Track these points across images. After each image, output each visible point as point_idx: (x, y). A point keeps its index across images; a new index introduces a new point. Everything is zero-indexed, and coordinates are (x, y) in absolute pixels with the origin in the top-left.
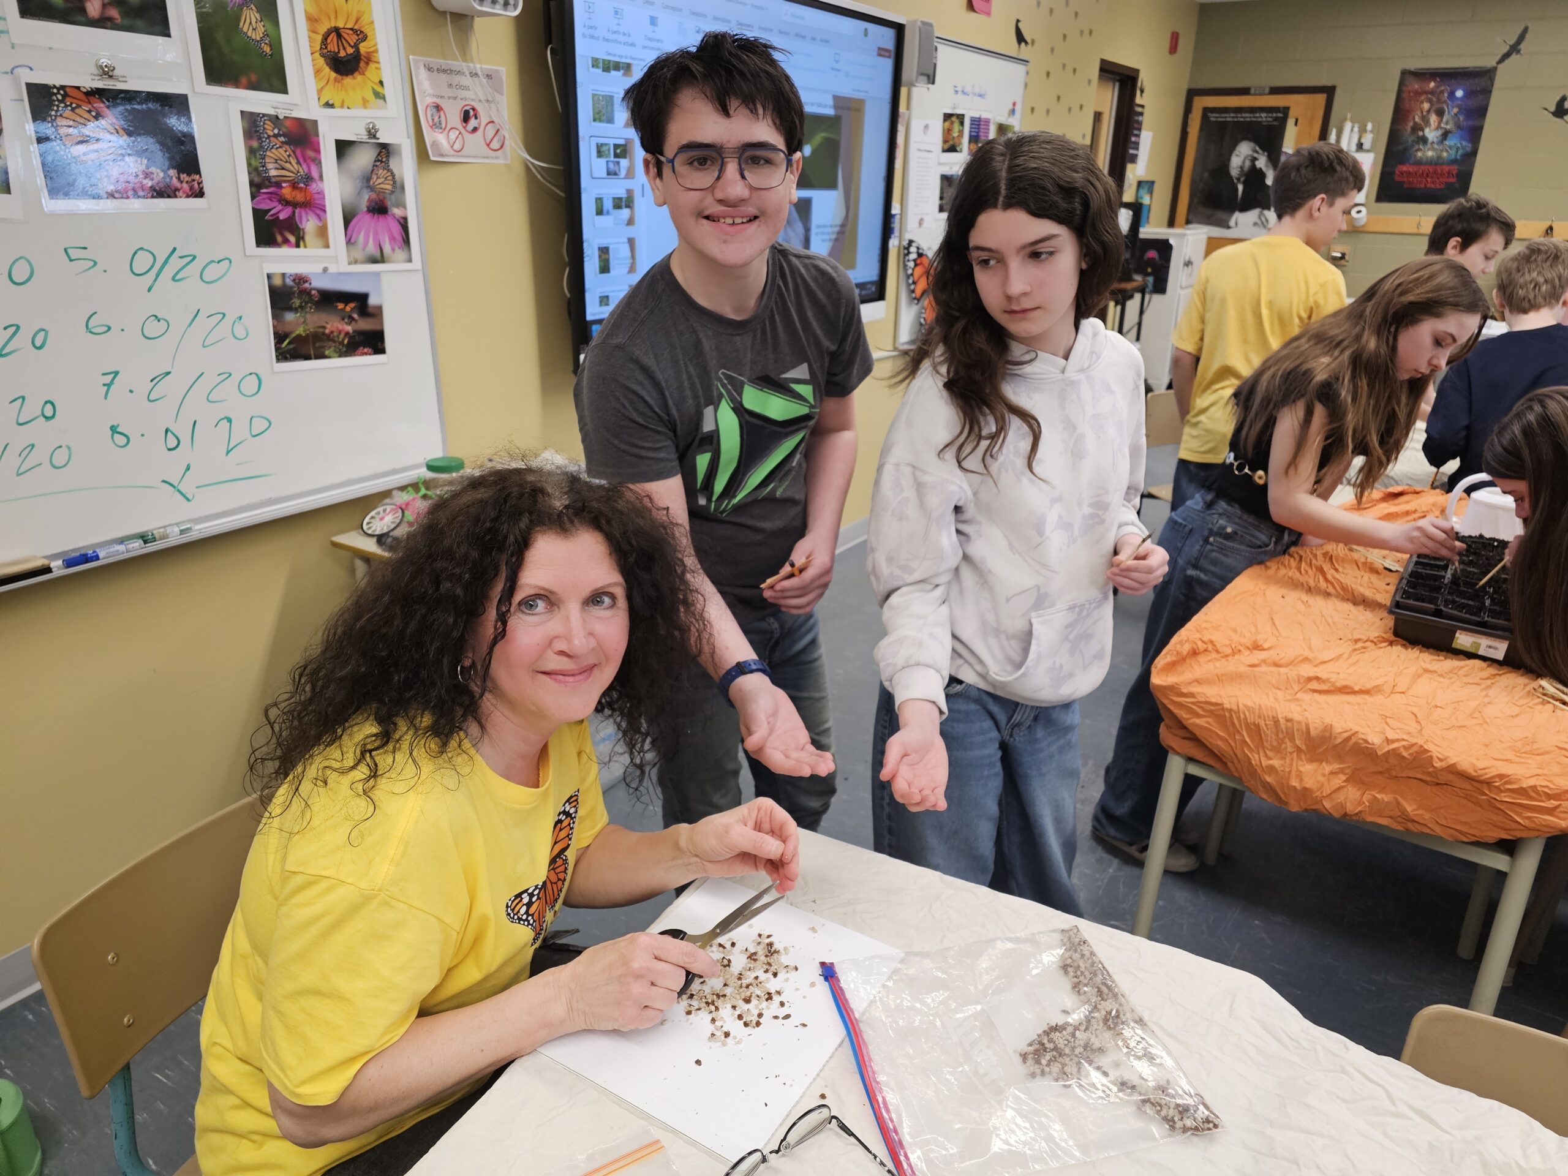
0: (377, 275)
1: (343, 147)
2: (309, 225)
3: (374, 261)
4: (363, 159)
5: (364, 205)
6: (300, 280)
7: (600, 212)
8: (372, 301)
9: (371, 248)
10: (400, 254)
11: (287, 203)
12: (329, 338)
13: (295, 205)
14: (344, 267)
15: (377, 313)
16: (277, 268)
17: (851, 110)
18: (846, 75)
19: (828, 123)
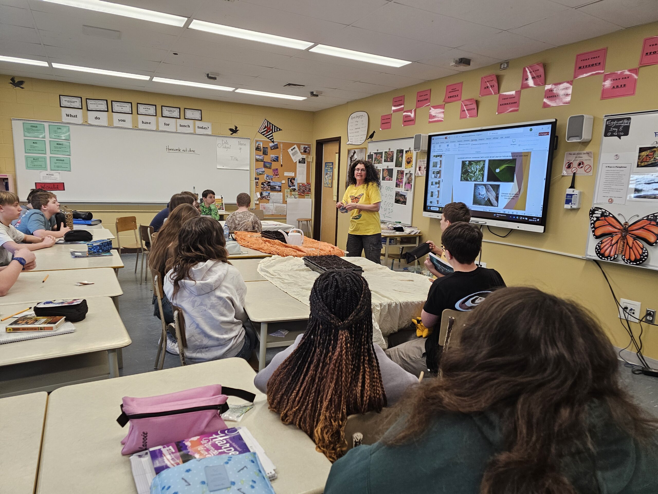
0: (407, 193)
1: (406, 174)
2: (401, 185)
3: (407, 191)
4: (408, 175)
5: (407, 182)
6: (399, 192)
7: (432, 185)
8: (406, 197)
9: (407, 189)
10: (410, 190)
11: (399, 182)
12: (400, 201)
13: (400, 182)
14: (403, 191)
15: (406, 199)
16: (397, 190)
17: (522, 156)
18: (519, 145)
19: (509, 161)
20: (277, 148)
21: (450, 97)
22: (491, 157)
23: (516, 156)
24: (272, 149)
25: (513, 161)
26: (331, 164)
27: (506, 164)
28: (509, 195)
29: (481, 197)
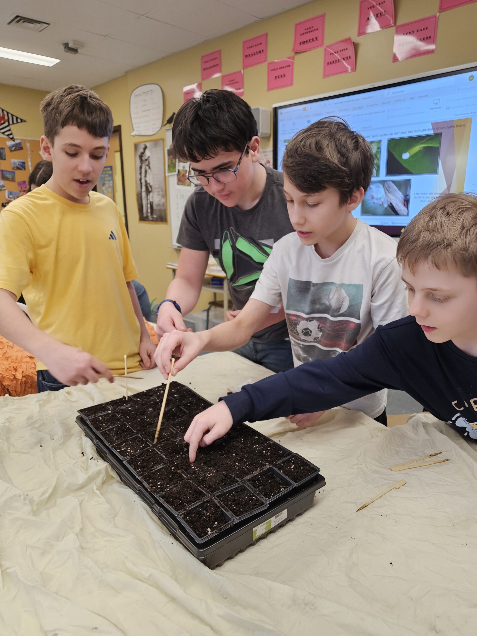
17: (453, 127)
18: (448, 108)
19: (427, 139)
20: (21, 148)
21: (304, 42)
22: (391, 134)
23: (441, 128)
24: (11, 151)
25: (437, 136)
26: (109, 169)
27: (422, 144)
28: (428, 196)
29: (376, 201)
